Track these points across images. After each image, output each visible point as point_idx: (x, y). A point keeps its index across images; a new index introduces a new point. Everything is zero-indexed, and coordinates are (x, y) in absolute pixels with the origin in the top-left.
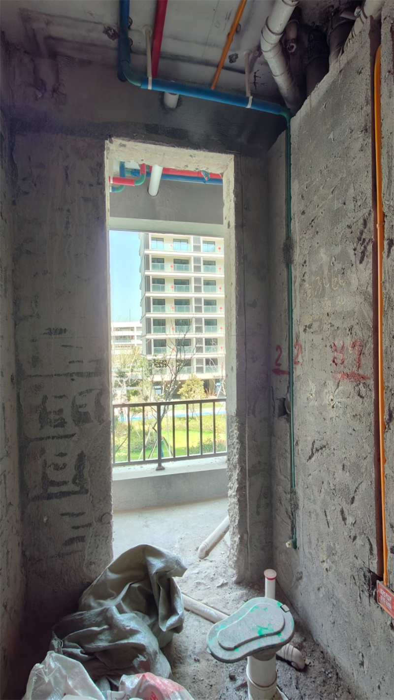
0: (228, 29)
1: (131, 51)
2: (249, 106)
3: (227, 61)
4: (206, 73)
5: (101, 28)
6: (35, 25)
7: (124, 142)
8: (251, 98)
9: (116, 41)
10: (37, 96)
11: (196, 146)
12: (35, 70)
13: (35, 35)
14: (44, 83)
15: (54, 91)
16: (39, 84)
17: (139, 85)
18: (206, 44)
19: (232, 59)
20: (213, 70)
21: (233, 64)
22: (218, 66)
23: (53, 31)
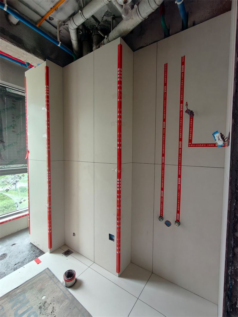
0: (52, 6)
2: (59, 46)
3: (48, 18)
4: (36, 17)
8: (60, 42)
11: (28, 50)
18: (38, 5)
19: (50, 18)
20: (39, 18)
21: (50, 21)
22: (42, 17)
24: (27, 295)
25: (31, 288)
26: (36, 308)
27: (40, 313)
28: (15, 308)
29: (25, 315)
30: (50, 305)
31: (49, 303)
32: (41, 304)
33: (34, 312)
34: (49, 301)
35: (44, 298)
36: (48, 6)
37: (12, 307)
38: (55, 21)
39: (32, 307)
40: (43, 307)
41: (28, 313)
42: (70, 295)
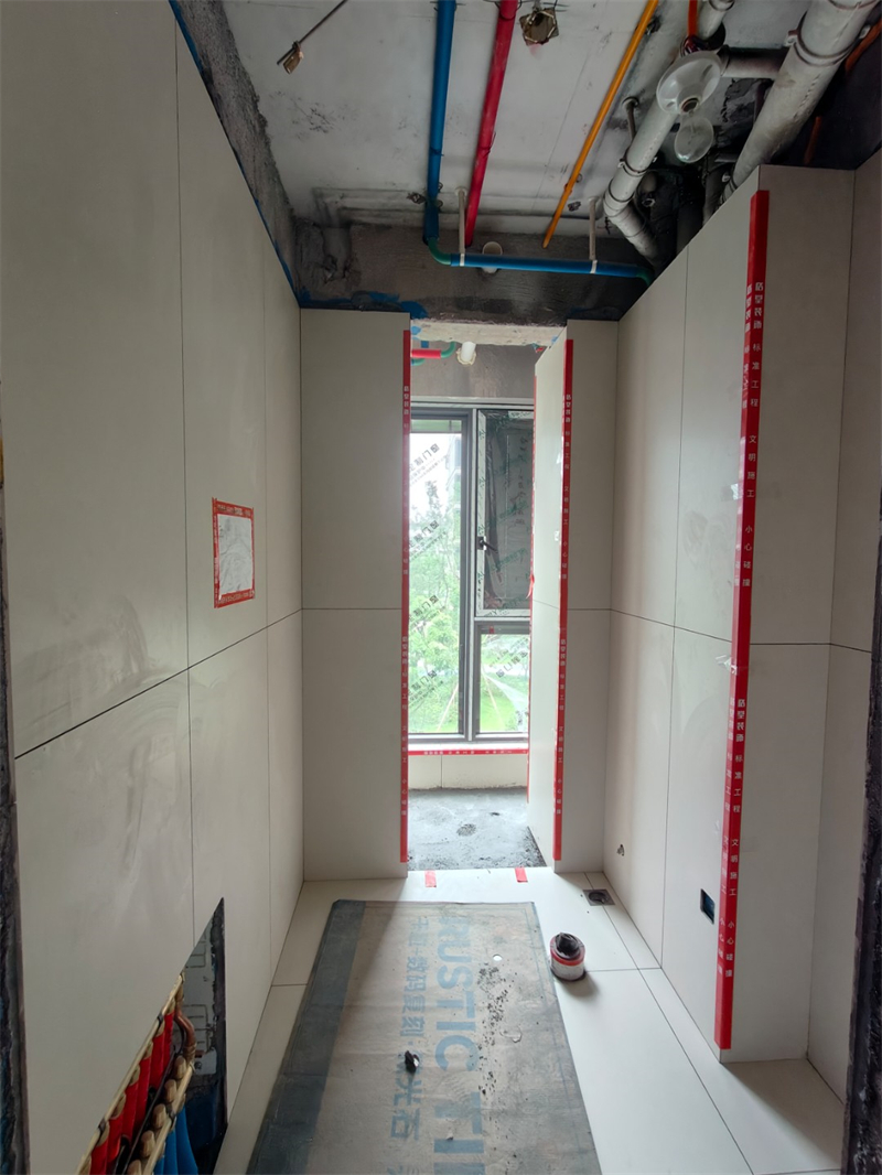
0: (565, 180)
1: (440, 211)
2: (593, 271)
3: (566, 210)
4: (539, 224)
5: (406, 195)
6: (328, 200)
7: (428, 323)
8: (595, 262)
9: (422, 204)
10: (326, 277)
11: (521, 320)
12: (325, 247)
13: (326, 208)
14: (334, 262)
15: (346, 269)
16: (329, 262)
17: (449, 263)
18: (536, 197)
19: (572, 207)
20: (547, 220)
21: (575, 212)
22: (554, 215)
23: (349, 203)
24: (471, 929)
25: (484, 923)
26: (475, 966)
27: (479, 983)
28: (444, 938)
29: (453, 963)
30: (503, 982)
31: (503, 977)
32: (486, 967)
33: (469, 972)
34: (503, 973)
35: (497, 958)
36: (556, 186)
37: (440, 934)
38: (586, 205)
39: (469, 960)
40: (488, 976)
41: (460, 964)
42: (552, 997)
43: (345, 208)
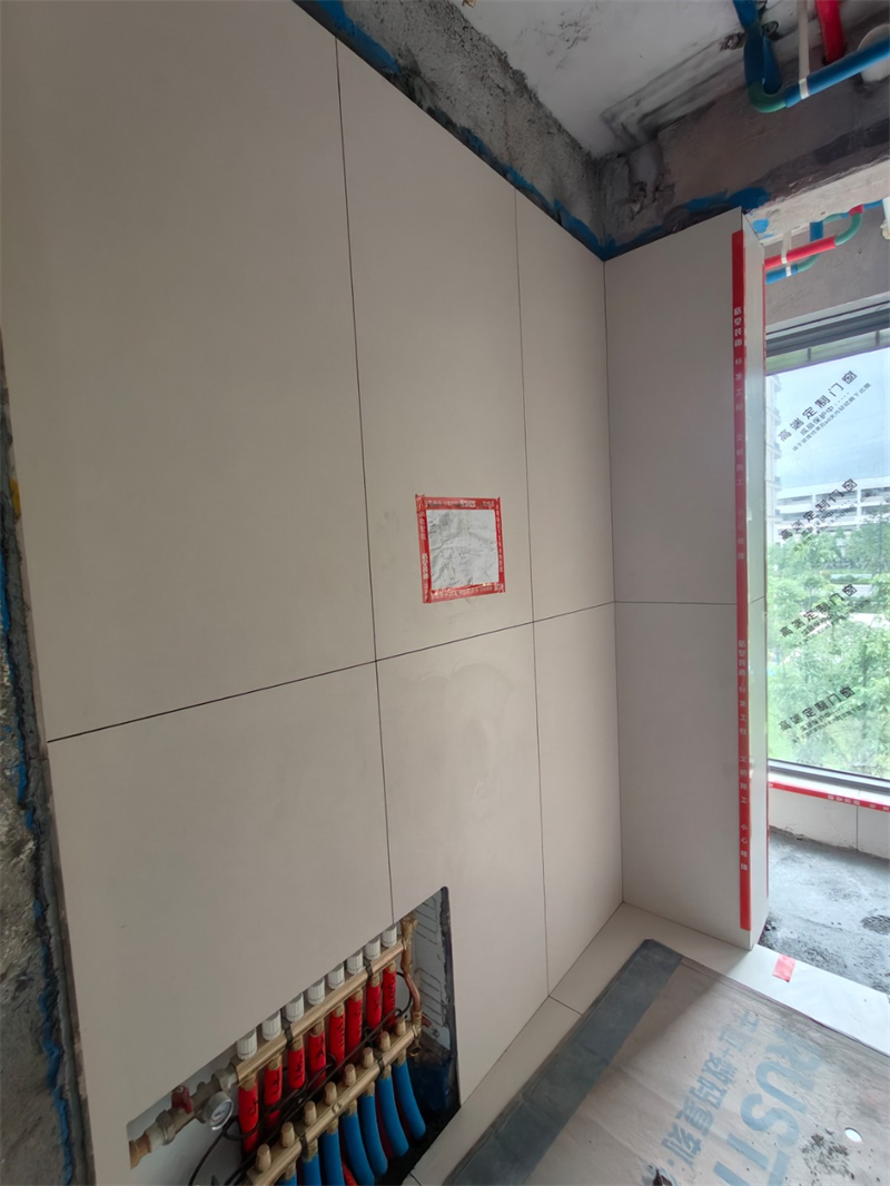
5: (717, 47)
6: (622, 118)
7: (773, 208)
9: (742, 46)
12: (631, 176)
13: (624, 128)
14: (642, 188)
15: (657, 189)
16: (636, 191)
17: (782, 106)
23: (649, 105)
27: (804, 1151)
30: (848, 1178)
32: (826, 1137)
35: (852, 1136)
37: (770, 1048)
40: (825, 1151)
41: (782, 1106)
43: (645, 116)
